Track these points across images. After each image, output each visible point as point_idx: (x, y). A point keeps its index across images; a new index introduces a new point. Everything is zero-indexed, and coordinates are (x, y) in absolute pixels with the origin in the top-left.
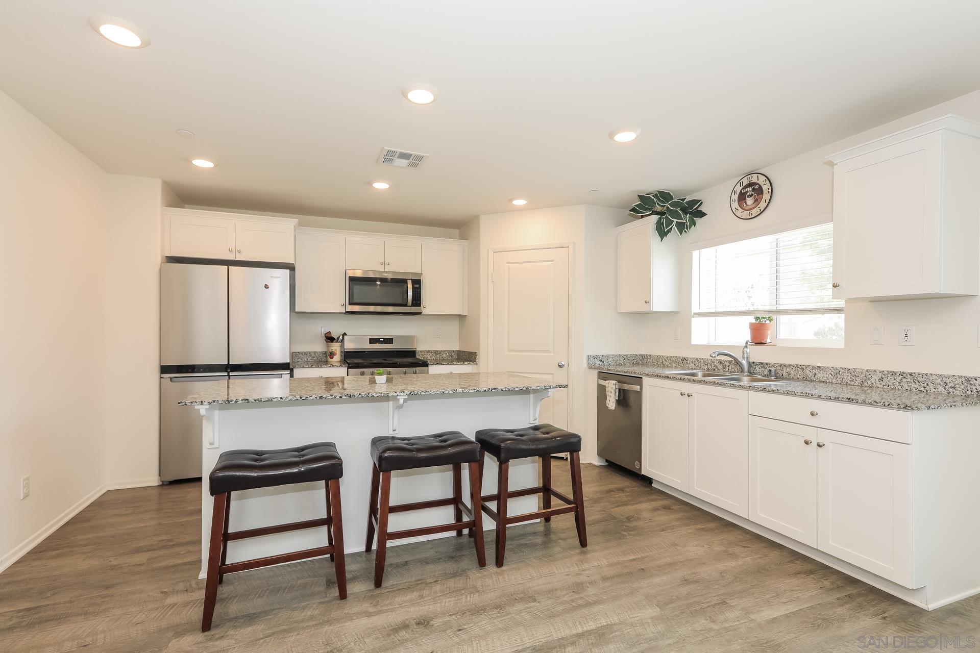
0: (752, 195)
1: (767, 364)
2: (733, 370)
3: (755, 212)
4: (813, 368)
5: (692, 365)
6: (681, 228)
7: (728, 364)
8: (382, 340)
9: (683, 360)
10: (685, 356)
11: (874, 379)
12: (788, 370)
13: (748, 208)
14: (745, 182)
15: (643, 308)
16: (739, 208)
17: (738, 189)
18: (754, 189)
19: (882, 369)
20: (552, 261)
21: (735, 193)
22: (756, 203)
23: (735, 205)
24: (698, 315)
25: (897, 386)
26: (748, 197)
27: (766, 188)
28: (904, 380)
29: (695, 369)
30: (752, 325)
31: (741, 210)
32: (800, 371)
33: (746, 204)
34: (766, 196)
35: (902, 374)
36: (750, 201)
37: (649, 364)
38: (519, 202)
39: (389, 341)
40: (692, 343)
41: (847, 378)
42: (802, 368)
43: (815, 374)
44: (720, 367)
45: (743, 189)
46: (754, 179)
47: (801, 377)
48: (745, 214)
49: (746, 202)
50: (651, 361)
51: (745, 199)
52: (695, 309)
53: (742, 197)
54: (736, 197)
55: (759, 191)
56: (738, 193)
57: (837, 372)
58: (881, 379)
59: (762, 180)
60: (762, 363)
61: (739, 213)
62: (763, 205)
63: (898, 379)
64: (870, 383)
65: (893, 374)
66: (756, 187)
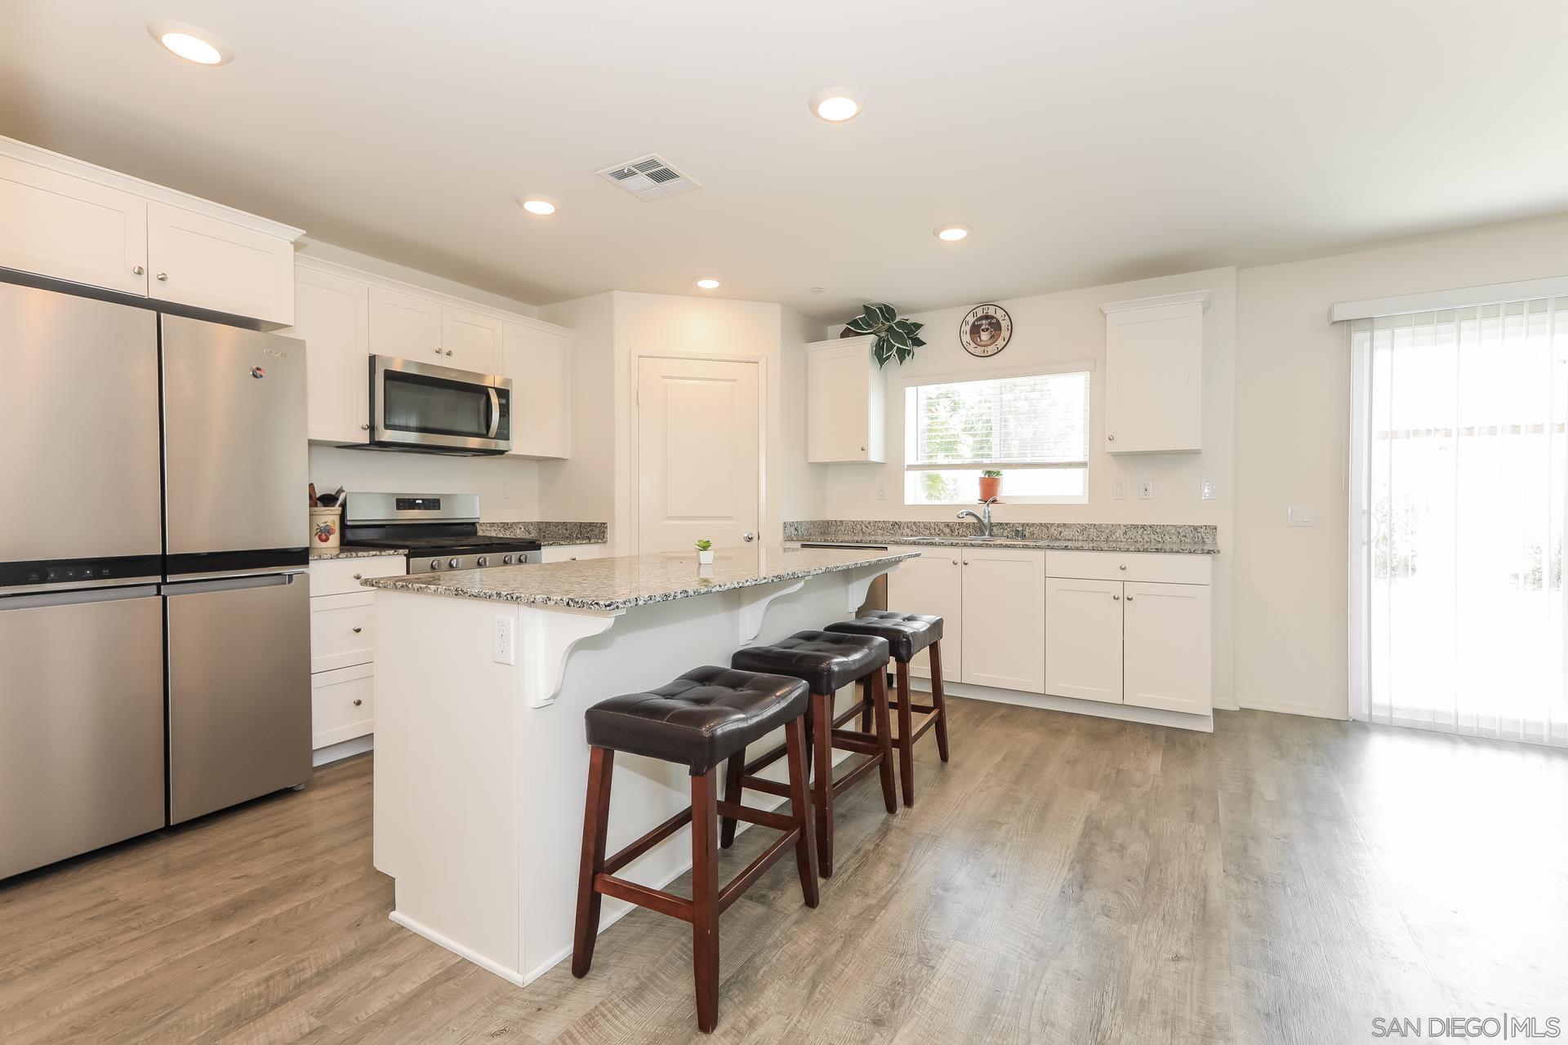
0: (987, 329)
1: (1006, 524)
2: (964, 534)
3: (991, 349)
4: (1059, 525)
5: (908, 531)
6: (902, 355)
7: (957, 527)
8: (420, 502)
9: (893, 525)
10: (897, 520)
11: (1119, 533)
12: (1031, 529)
13: (982, 343)
14: (980, 314)
15: (860, 457)
16: (971, 342)
17: (971, 319)
18: (990, 324)
19: (1125, 523)
20: (735, 380)
21: (967, 323)
22: (993, 340)
23: (967, 338)
24: (912, 467)
25: (1139, 538)
26: (983, 330)
27: (1004, 324)
28: (1145, 532)
29: (911, 536)
30: (982, 480)
31: (973, 345)
32: (1045, 531)
33: (980, 339)
34: (1005, 333)
35: (1143, 527)
36: (985, 336)
37: (840, 532)
38: (709, 284)
39: (432, 503)
40: (906, 503)
41: (1093, 533)
42: (1047, 526)
43: (1061, 533)
44: (947, 530)
45: (976, 320)
46: (991, 312)
47: (1046, 536)
48: (979, 351)
49: (980, 337)
50: (843, 529)
51: (979, 333)
52: (910, 459)
53: (975, 330)
54: (967, 328)
55: (996, 326)
56: (970, 324)
57: (1084, 528)
58: (1125, 533)
59: (1000, 315)
60: (1001, 524)
61: (971, 348)
62: (1000, 343)
63: (1140, 532)
64: (1114, 537)
65: (1136, 527)
66: (994, 321)
